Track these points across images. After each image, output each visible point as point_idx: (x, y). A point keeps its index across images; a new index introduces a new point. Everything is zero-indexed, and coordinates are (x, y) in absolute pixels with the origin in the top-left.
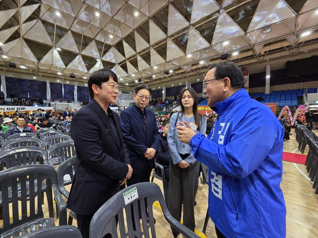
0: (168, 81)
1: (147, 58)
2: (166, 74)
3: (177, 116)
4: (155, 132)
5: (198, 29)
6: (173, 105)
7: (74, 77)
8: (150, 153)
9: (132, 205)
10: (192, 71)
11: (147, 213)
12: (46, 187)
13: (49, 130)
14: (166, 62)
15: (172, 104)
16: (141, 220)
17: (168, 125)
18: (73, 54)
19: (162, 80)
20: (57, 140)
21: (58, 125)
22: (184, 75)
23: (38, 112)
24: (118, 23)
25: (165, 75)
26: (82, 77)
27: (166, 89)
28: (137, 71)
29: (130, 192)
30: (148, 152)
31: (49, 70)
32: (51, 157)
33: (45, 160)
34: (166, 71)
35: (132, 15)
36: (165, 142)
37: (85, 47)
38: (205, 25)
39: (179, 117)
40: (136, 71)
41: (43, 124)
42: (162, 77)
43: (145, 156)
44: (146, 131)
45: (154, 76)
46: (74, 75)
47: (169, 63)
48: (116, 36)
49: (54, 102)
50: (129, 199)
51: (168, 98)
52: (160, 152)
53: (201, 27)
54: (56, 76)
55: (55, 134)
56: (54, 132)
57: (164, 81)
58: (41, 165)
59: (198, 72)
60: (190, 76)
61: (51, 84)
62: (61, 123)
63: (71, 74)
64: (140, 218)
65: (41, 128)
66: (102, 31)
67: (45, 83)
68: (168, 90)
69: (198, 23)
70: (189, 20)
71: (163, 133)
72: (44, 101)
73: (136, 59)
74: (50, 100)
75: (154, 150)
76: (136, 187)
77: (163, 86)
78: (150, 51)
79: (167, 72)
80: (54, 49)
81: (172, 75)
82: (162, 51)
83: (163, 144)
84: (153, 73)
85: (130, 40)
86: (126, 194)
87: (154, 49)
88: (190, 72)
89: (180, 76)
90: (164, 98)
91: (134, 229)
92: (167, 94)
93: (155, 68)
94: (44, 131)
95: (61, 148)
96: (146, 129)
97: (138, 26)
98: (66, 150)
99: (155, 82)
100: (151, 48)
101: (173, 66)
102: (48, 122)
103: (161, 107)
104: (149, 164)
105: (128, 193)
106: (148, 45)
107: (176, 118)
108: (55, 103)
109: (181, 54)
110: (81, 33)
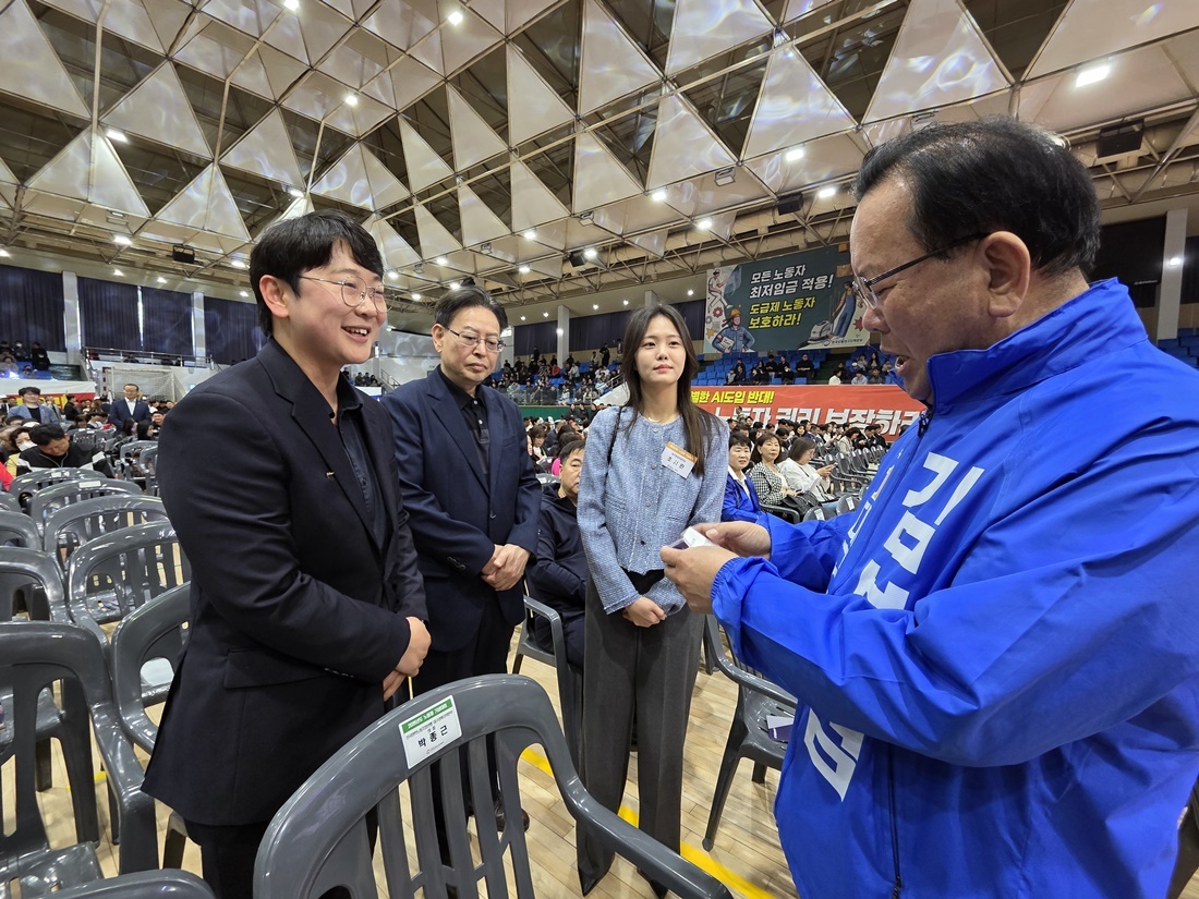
0: (579, 291)
1: (497, 195)
2: (570, 264)
3: (613, 423)
4: (521, 482)
5: (694, 96)
6: (598, 385)
7: (189, 259)
8: (504, 565)
9: (434, 766)
10: (669, 253)
11: (496, 795)
12: (61, 717)
13: (77, 477)
14: (572, 215)
15: (593, 376)
16: (472, 821)
17: (576, 457)
18: (184, 162)
19: (554, 288)
20: (115, 519)
21: (118, 457)
22: (639, 271)
23: (24, 401)
24: (380, 50)
25: (569, 268)
26: (226, 260)
27: (571, 321)
28: (458, 246)
29: (428, 715)
30: (498, 562)
31: (75, 222)
32: (82, 588)
33: (54, 603)
34: (572, 253)
35: (439, 20)
36: (568, 521)
37: (235, 135)
38: (719, 87)
39: (620, 425)
40: (454, 245)
41: (49, 452)
42: (556, 274)
43: (484, 577)
44: (488, 476)
45: (524, 270)
46: (192, 249)
47: (583, 222)
48: (370, 100)
49: (97, 359)
50: (422, 742)
51: (577, 356)
52: (546, 559)
53: (704, 93)
54: (106, 251)
55: (102, 494)
56: (98, 484)
57: (562, 289)
58: (34, 622)
59: (690, 260)
60: (662, 277)
61: (84, 284)
62: (131, 447)
63: (176, 245)
64: (470, 812)
65: (35, 469)
66: (310, 73)
67: (56, 280)
68: (579, 325)
69: (692, 74)
70: (661, 59)
71: (557, 486)
72: (54, 357)
73: (454, 196)
74: (79, 354)
75: (523, 551)
76: (451, 697)
77: (561, 309)
78: (507, 171)
79: (575, 255)
80: (94, 136)
81: (595, 269)
82: (557, 171)
83: (560, 529)
84: (521, 257)
85: (431, 118)
86: (410, 725)
87: (527, 162)
88: (661, 261)
89: (624, 272)
90: (562, 355)
91: (446, 857)
92: (576, 342)
93: (530, 236)
94: (50, 483)
95: (131, 551)
96: (488, 468)
97: (460, 68)
98: (151, 560)
99: (528, 294)
100: (513, 157)
101: (597, 234)
102: (70, 444)
103: (553, 388)
104: (501, 609)
105: (420, 720)
106: (500, 147)
107: (609, 430)
108: (107, 364)
109: (631, 186)
110: (221, 76)
